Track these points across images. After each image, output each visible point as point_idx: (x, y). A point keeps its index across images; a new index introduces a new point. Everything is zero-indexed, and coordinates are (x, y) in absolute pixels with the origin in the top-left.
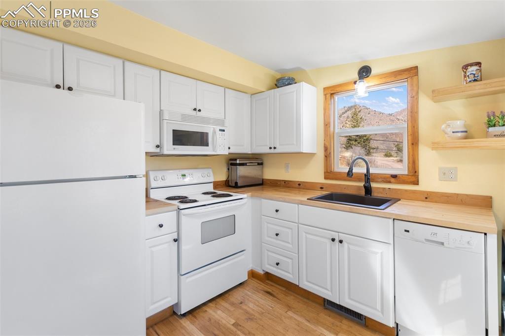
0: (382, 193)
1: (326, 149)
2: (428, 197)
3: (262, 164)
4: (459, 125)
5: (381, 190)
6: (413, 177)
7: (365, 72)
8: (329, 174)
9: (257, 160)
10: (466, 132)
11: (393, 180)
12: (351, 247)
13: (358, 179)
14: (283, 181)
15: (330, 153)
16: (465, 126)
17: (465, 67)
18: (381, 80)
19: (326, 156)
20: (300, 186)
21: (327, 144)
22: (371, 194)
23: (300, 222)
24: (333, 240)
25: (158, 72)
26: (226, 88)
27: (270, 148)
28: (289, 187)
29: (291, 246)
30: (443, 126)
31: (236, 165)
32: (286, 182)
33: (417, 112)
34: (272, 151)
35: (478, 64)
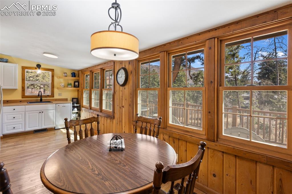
1: (23, 88)
2: (56, 100)
4: (63, 84)
5: (44, 99)
6: (53, 95)
8: (23, 96)
10: (64, 86)
11: (48, 97)
15: (25, 89)
17: (65, 73)
19: (23, 91)
21: (23, 86)
22: (42, 101)
33: (54, 80)
35: (66, 73)
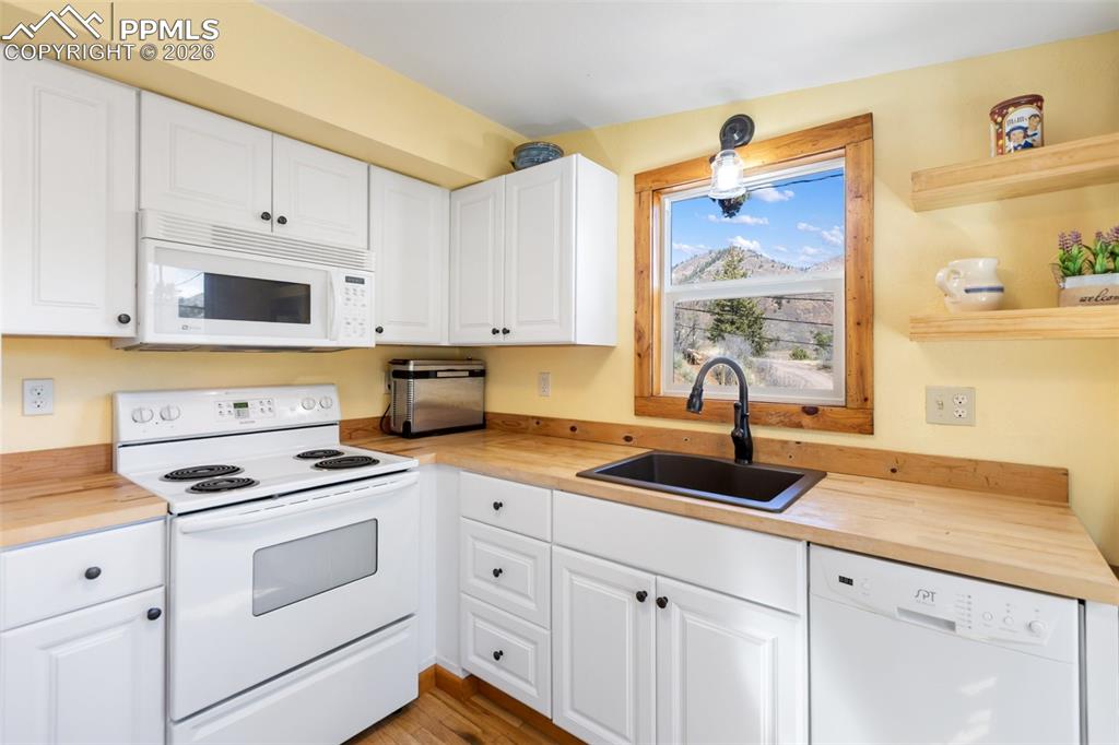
0: (777, 455)
1: (639, 336)
2: (898, 468)
3: (482, 373)
4: (982, 269)
5: (777, 447)
6: (859, 411)
7: (737, 131)
8: (647, 402)
9: (472, 363)
10: (1001, 290)
11: (806, 420)
12: (691, 619)
13: (717, 416)
14: (533, 417)
15: (650, 347)
16: (998, 274)
17: (1001, 110)
18: (778, 151)
19: (639, 355)
20: (575, 433)
21: (643, 323)
22: (750, 459)
23: (557, 539)
24: (641, 597)
25: (133, 93)
26: (371, 164)
27: (495, 332)
28: (548, 435)
29: (531, 605)
30: (940, 274)
31: (406, 375)
32: (542, 423)
33: (870, 238)
34: (500, 339)
35: (1036, 100)
